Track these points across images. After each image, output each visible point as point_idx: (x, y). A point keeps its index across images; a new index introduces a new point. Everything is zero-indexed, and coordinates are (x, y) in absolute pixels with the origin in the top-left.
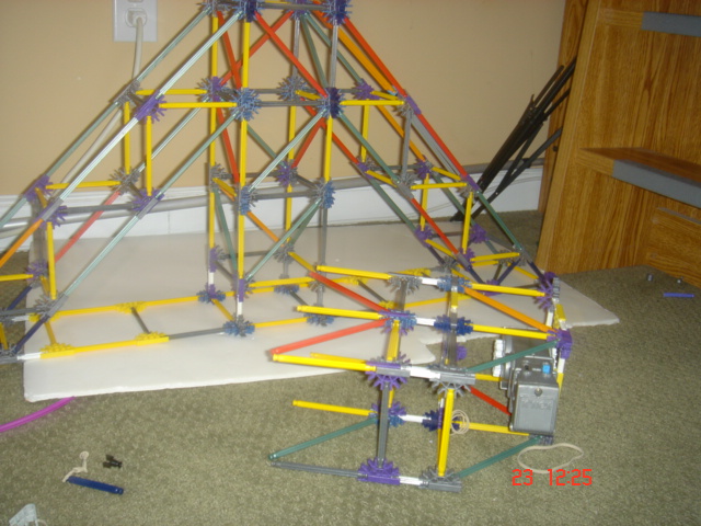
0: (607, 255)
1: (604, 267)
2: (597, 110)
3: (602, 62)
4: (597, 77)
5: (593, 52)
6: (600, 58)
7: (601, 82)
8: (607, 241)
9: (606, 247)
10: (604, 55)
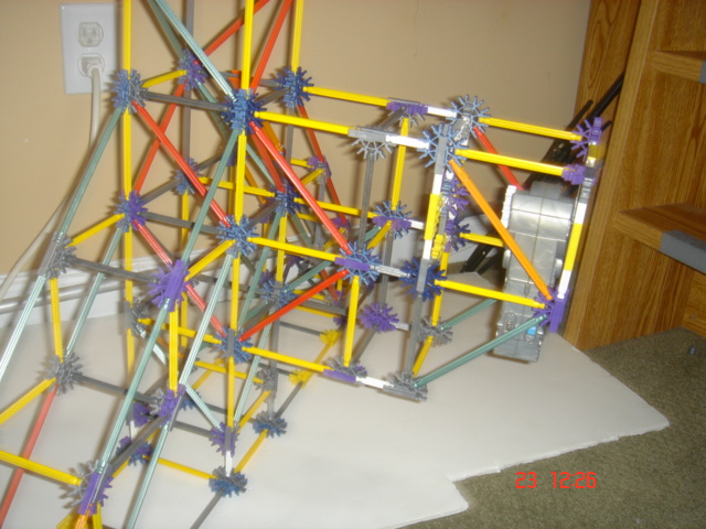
0: (642, 321)
1: (639, 333)
2: (639, 167)
3: (647, 113)
4: (641, 129)
5: (637, 100)
6: (645, 108)
7: (644, 136)
8: (644, 305)
9: (642, 314)
10: (650, 105)
